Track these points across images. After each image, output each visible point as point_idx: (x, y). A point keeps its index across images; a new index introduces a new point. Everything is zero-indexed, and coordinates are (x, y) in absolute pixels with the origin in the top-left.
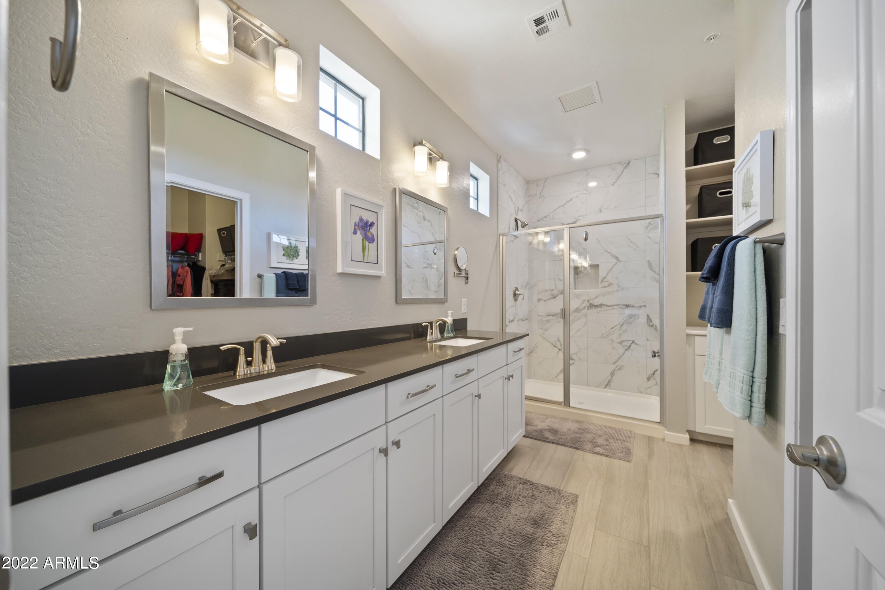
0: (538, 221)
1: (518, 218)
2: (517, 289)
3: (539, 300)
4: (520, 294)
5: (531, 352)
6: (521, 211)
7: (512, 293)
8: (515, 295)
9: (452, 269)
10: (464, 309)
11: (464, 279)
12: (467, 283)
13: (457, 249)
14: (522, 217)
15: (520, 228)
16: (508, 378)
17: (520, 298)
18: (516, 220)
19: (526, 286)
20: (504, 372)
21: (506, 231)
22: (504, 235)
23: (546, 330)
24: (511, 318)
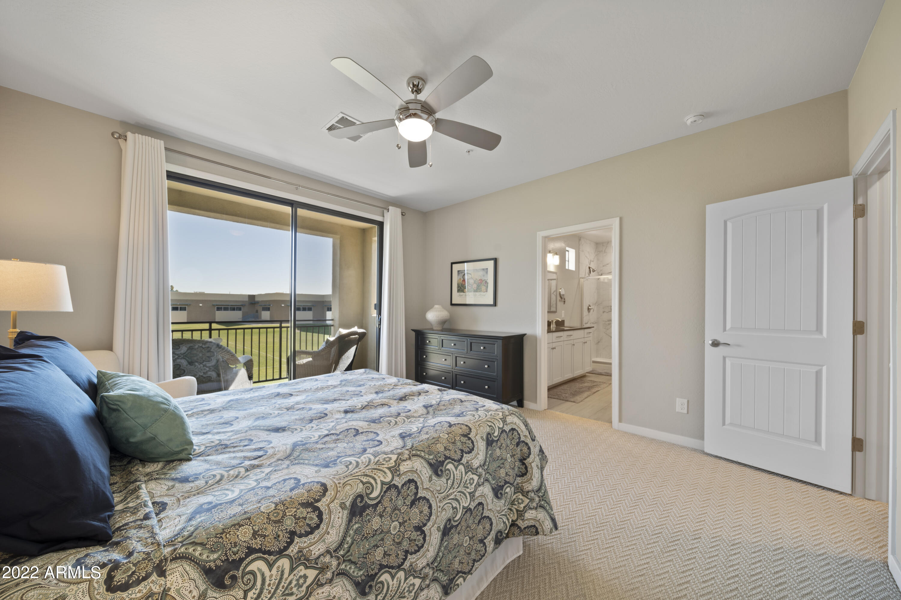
0: (603, 266)
1: (590, 266)
2: (590, 306)
3: (604, 312)
4: (591, 309)
5: (599, 342)
6: (593, 261)
7: (587, 308)
8: (588, 309)
9: (559, 298)
10: (563, 316)
11: (563, 302)
12: (564, 304)
13: (561, 289)
14: (593, 266)
15: (592, 272)
16: (585, 343)
17: (592, 311)
18: (589, 268)
19: (596, 303)
20: (583, 340)
21: (584, 276)
22: (582, 278)
23: (608, 329)
24: (586, 322)
